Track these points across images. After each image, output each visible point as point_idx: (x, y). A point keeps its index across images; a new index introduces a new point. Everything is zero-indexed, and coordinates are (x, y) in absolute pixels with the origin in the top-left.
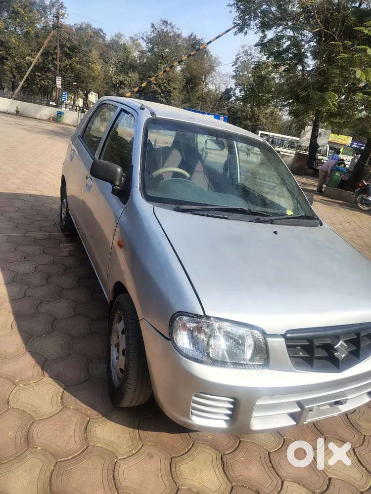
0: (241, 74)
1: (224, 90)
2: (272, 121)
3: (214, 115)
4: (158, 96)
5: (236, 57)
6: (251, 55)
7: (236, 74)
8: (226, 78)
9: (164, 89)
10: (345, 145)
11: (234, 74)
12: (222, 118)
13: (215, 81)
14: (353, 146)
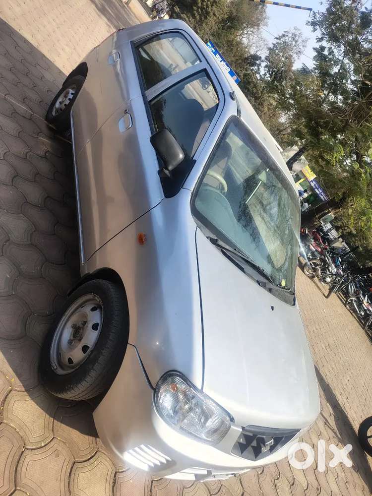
0: (277, 51)
1: (252, 53)
2: (271, 115)
3: (231, 69)
4: (195, 8)
5: (283, 33)
6: (296, 42)
7: (273, 48)
8: (262, 43)
9: (205, 7)
10: (307, 179)
11: (272, 46)
12: (235, 77)
13: (251, 37)
14: (311, 183)
